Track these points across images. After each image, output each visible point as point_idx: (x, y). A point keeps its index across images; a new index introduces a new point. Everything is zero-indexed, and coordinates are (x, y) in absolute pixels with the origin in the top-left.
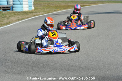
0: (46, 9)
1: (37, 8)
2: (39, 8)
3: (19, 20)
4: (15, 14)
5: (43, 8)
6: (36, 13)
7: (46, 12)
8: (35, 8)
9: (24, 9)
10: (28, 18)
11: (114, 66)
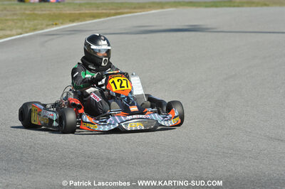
0: (26, 22)
1: (7, 20)
5: (20, 20)
7: (26, 28)
11: (190, 156)
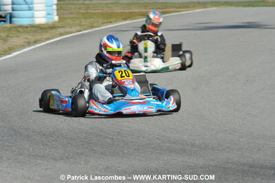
0: (83, 20)
1: (65, 18)
2: (68, 18)
3: (29, 44)
4: (19, 32)
5: (78, 18)
6: (63, 29)
8: (60, 18)
9: (36, 19)
10: (48, 39)
